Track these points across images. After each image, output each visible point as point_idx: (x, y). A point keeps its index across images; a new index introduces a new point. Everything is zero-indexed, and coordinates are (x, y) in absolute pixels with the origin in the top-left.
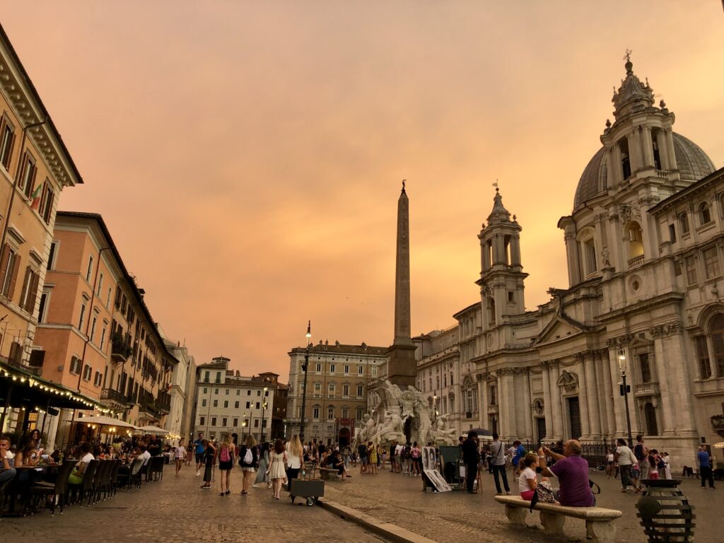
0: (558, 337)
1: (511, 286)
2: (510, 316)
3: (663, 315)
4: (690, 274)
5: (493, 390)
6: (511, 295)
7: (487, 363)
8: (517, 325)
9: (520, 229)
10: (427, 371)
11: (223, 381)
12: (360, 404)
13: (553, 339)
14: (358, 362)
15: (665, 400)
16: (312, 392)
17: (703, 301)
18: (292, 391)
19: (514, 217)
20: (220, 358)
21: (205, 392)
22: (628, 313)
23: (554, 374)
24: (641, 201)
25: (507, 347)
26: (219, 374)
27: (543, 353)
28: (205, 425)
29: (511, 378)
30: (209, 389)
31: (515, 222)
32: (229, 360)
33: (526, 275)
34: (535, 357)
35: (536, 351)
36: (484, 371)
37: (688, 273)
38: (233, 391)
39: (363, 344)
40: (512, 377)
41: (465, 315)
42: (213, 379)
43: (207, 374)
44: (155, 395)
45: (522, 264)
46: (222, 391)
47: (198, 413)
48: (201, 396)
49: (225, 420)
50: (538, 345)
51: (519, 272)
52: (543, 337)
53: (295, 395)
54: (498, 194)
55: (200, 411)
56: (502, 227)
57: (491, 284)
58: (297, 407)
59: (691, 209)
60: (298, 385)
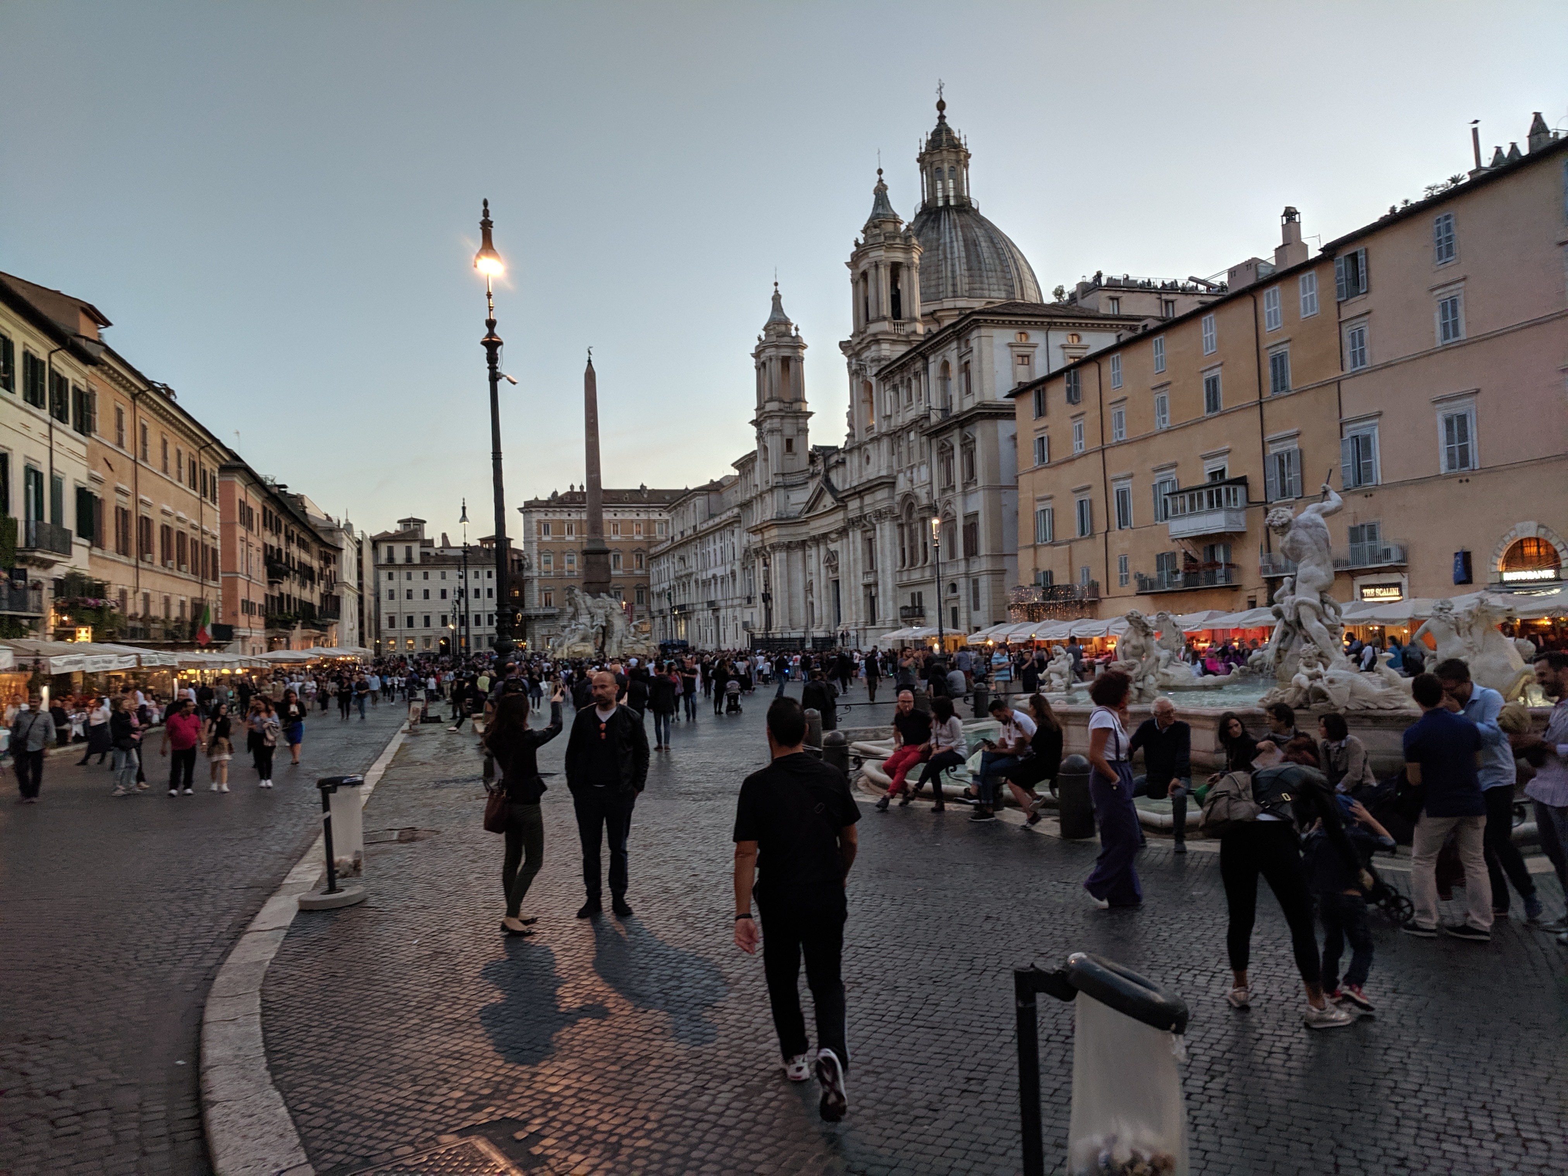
0: (824, 508)
1: (789, 430)
2: (783, 475)
3: (879, 499)
4: (899, 456)
5: (767, 569)
6: (789, 442)
7: (763, 534)
8: (792, 486)
9: (804, 347)
10: (711, 538)
11: (417, 559)
12: (639, 581)
13: (819, 509)
14: (634, 516)
15: (880, 588)
16: (563, 568)
17: (905, 487)
18: (530, 567)
19: (797, 329)
20: (409, 520)
21: (390, 577)
22: (860, 492)
23: (822, 548)
24: (873, 361)
25: (780, 515)
26: (409, 550)
27: (814, 524)
28: (397, 628)
29: (784, 554)
30: (395, 573)
31: (797, 336)
32: (424, 522)
33: (811, 414)
34: (804, 529)
35: (806, 522)
36: (760, 545)
37: (898, 454)
38: (435, 574)
39: (642, 486)
41: (745, 464)
42: (400, 556)
43: (390, 550)
44: (317, 602)
45: (807, 399)
46: (417, 575)
47: (383, 611)
48: (385, 585)
49: (427, 619)
50: (807, 516)
51: (800, 411)
52: (812, 505)
53: (536, 574)
54: (776, 291)
55: (387, 608)
56: (777, 347)
57: (767, 425)
58: (540, 591)
59: (902, 382)
60: (539, 559)
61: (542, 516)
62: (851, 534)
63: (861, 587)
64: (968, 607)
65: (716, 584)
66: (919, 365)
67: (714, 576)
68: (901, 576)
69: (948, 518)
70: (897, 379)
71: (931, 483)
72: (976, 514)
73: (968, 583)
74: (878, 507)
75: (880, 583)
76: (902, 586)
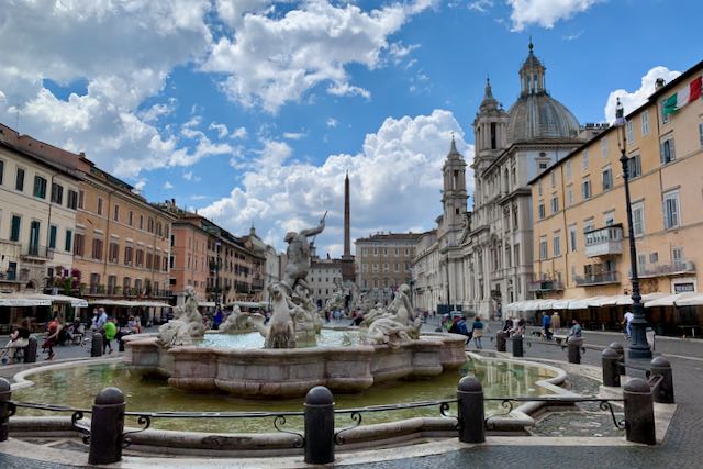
1: (457, 204)
2: (453, 226)
5: (447, 271)
6: (457, 211)
8: (456, 231)
9: (465, 165)
10: (430, 255)
14: (405, 246)
15: (485, 281)
16: (372, 269)
17: (493, 231)
18: (358, 269)
19: (462, 157)
22: (478, 233)
24: (481, 169)
25: (453, 244)
29: (454, 264)
31: (462, 160)
33: (468, 196)
34: (461, 252)
35: (462, 248)
37: (490, 215)
39: (410, 232)
44: (249, 282)
45: (466, 189)
50: (462, 245)
51: (463, 195)
52: (464, 240)
54: (453, 140)
56: (453, 165)
57: (447, 202)
58: (362, 279)
61: (363, 245)
63: (479, 281)
64: (517, 292)
66: (496, 171)
67: (431, 274)
68: (492, 275)
69: (508, 246)
70: (489, 178)
71: (502, 229)
72: (518, 245)
73: (516, 279)
74: (483, 241)
75: (484, 278)
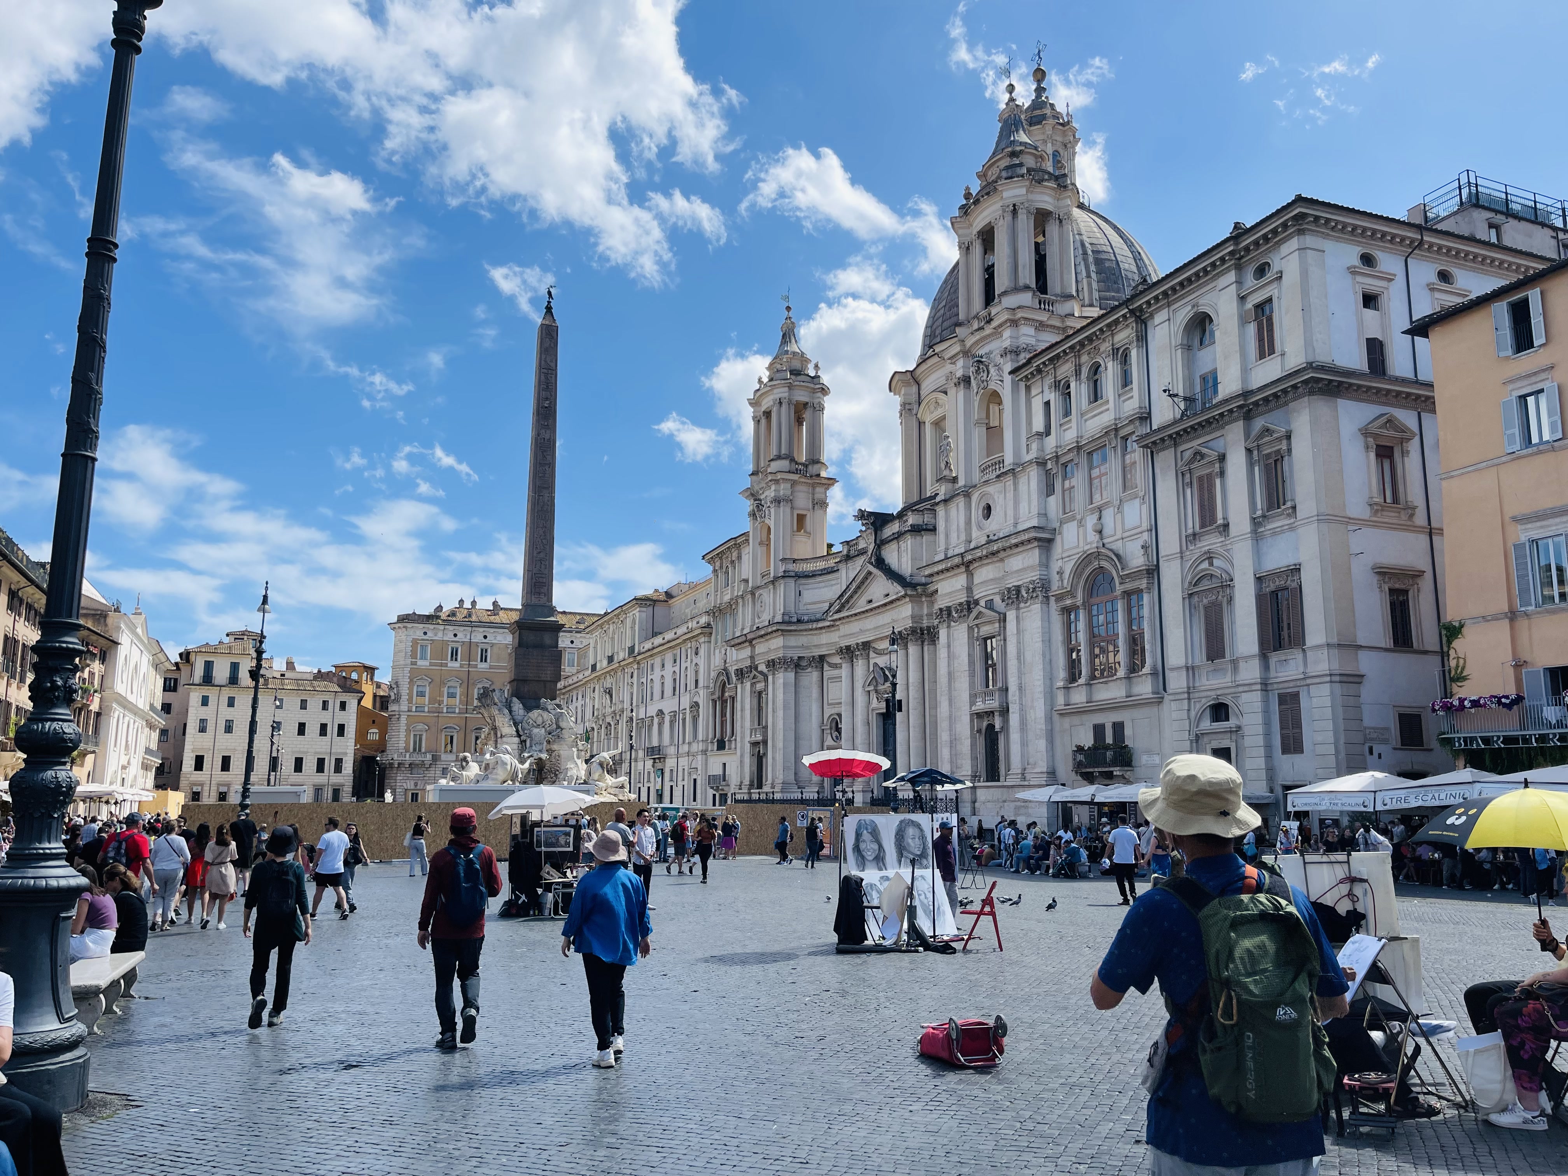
0: (870, 601)
2: (794, 561)
3: (1020, 569)
4: (1067, 493)
5: (759, 696)
6: (801, 519)
7: (753, 647)
8: (807, 577)
11: (245, 679)
13: (861, 605)
15: (1014, 718)
16: (440, 703)
17: (1081, 544)
18: (398, 699)
19: (816, 367)
20: (243, 633)
21: (205, 701)
25: (787, 618)
26: (235, 667)
27: (844, 630)
28: (206, 771)
30: (213, 697)
34: (831, 637)
36: (748, 663)
37: (1064, 491)
40: (792, 675)
41: (723, 555)
42: (221, 673)
43: (209, 666)
45: (824, 461)
46: (243, 699)
47: (188, 747)
48: (196, 712)
50: (836, 616)
52: (844, 601)
53: (405, 710)
55: (193, 744)
57: (767, 494)
58: (408, 731)
59: (1078, 373)
60: (411, 689)
61: (419, 634)
62: (943, 633)
63: (966, 719)
64: (1268, 747)
65: (660, 725)
66: (1125, 335)
67: (660, 713)
68: (1067, 696)
69: (1206, 585)
70: (1066, 369)
71: (1155, 529)
72: (1294, 570)
73: (1266, 701)
74: (1012, 582)
75: (1014, 709)
76: (1071, 712)
